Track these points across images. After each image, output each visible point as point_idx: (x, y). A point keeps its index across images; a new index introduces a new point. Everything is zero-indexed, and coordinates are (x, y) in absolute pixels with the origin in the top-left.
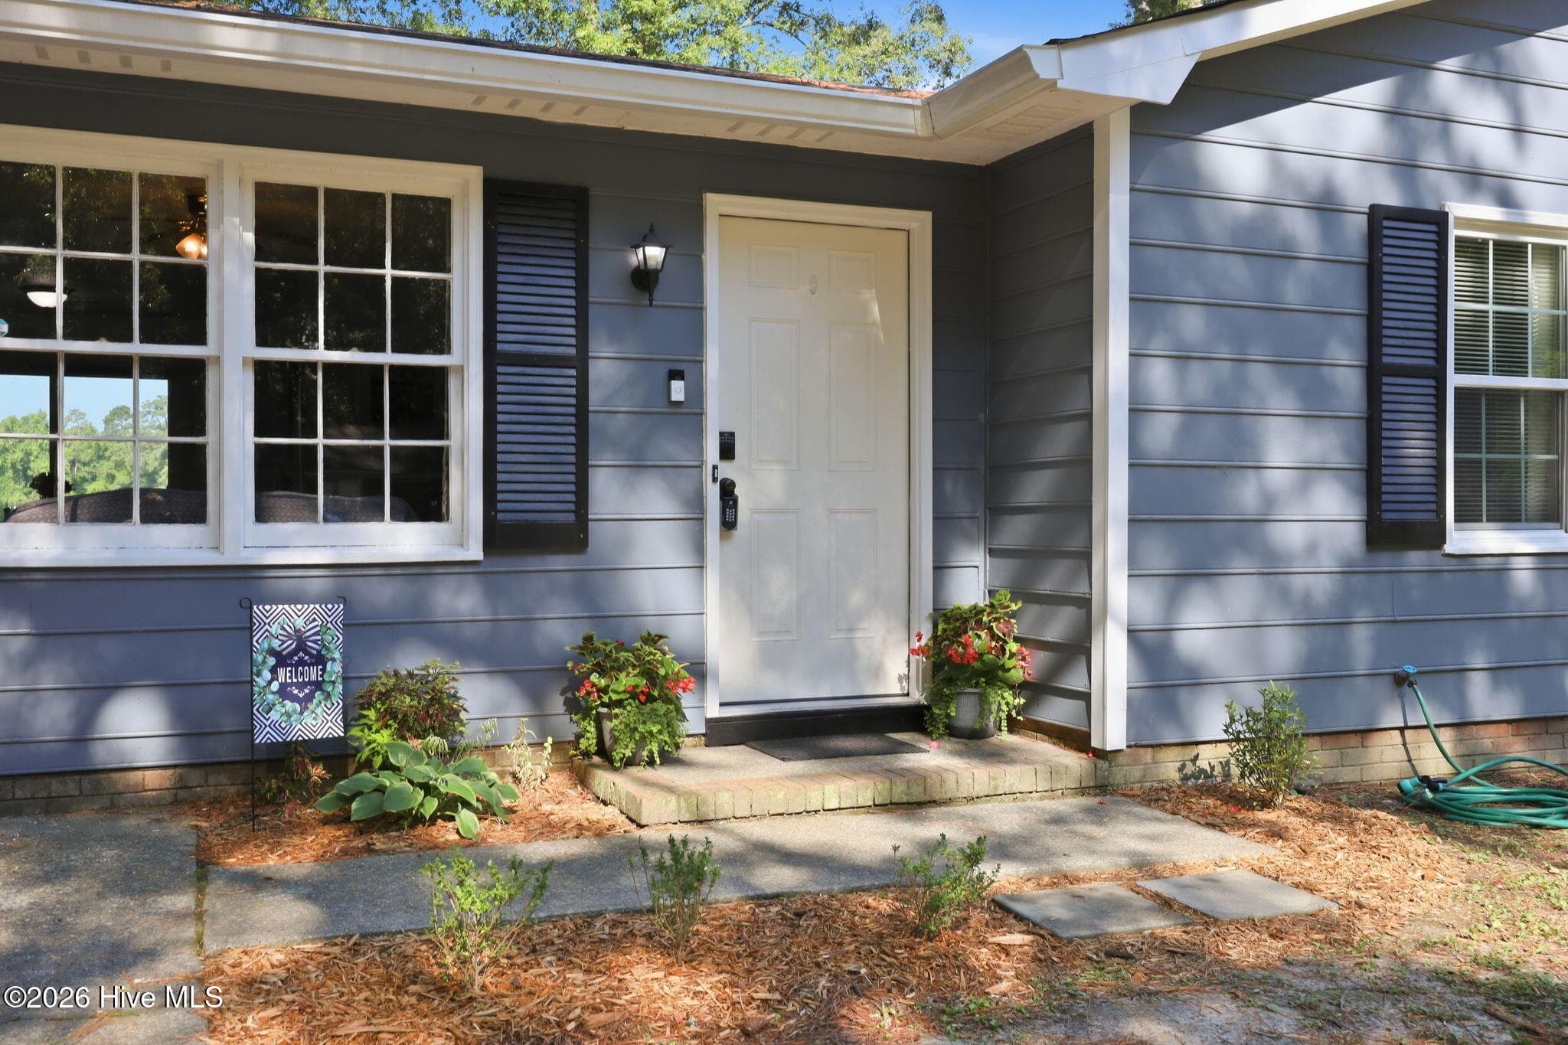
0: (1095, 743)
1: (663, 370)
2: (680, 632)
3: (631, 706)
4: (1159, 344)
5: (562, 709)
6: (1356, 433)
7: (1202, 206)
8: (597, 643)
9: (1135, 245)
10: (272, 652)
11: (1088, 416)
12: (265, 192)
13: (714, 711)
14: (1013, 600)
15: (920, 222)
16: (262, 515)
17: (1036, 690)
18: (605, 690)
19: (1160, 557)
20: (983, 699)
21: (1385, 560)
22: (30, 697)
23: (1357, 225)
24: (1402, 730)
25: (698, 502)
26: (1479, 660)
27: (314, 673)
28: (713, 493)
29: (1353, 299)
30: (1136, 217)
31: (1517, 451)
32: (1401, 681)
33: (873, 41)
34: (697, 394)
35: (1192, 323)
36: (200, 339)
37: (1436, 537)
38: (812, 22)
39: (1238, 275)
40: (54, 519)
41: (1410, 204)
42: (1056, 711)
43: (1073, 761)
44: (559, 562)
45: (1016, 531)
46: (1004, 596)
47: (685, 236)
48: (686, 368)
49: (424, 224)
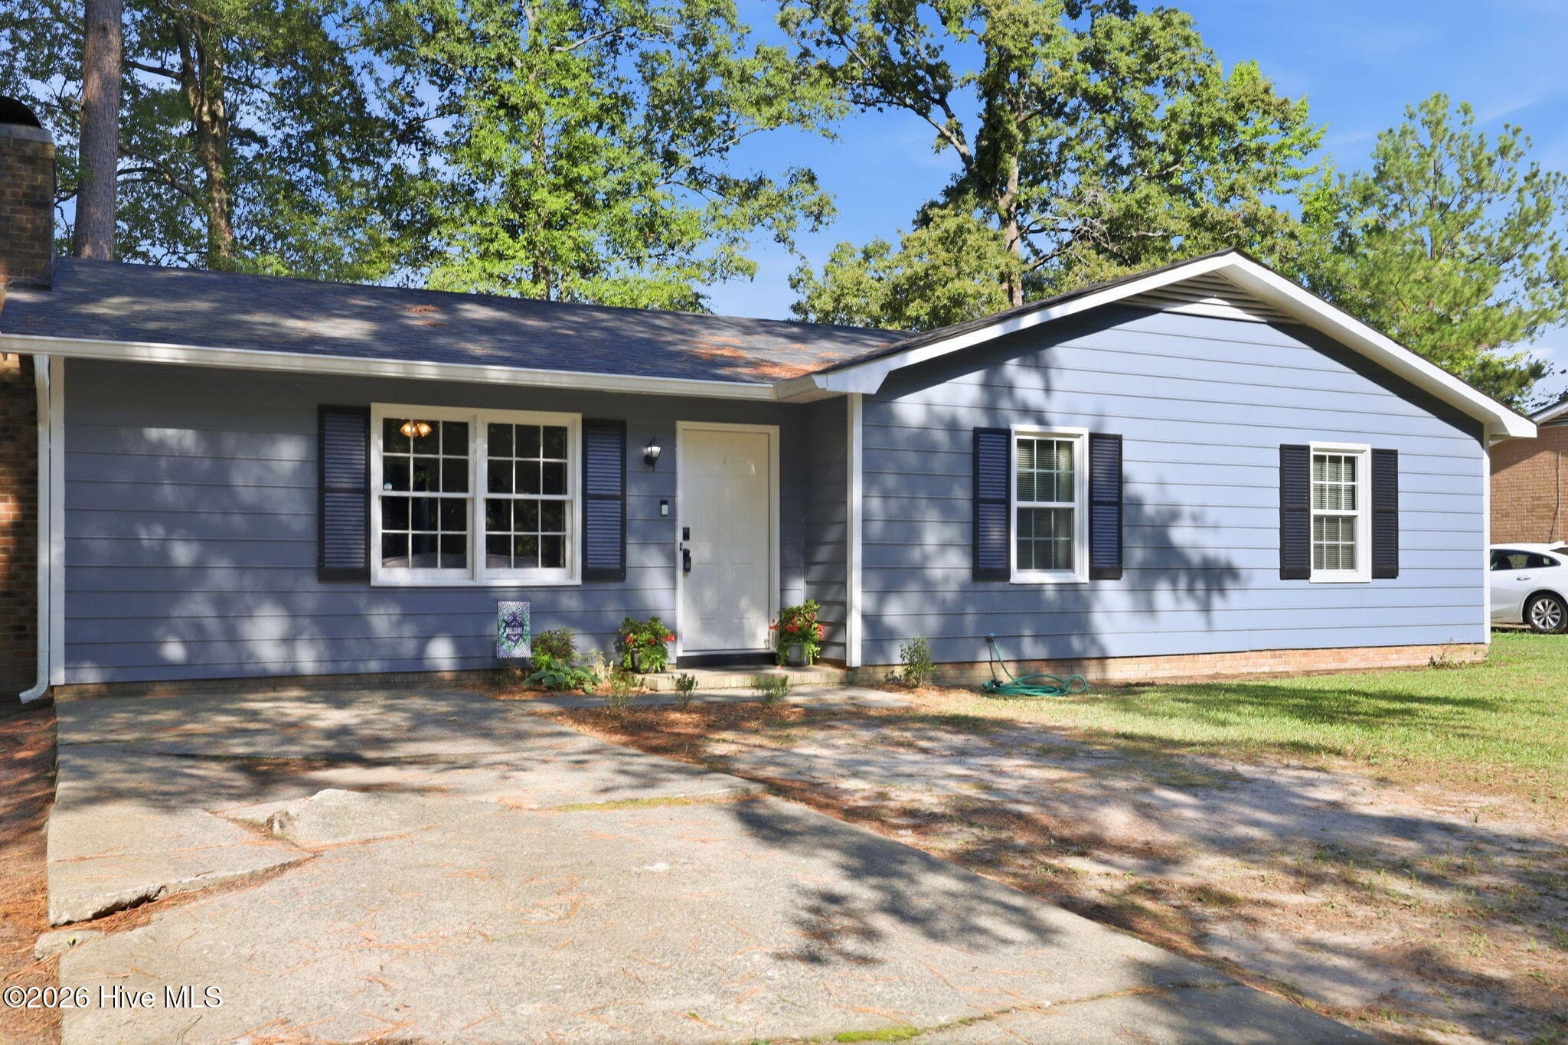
0: (848, 664)
1: (658, 501)
2: (665, 616)
3: (648, 647)
4: (875, 492)
5: (614, 651)
6: (968, 529)
7: (896, 430)
8: (632, 621)
9: (865, 449)
10: (504, 621)
11: (845, 522)
12: (491, 426)
13: (680, 653)
14: (816, 603)
15: (774, 431)
16: (488, 566)
17: (824, 644)
18: (636, 640)
19: (876, 583)
20: (802, 649)
21: (982, 586)
22: (399, 640)
23: (967, 437)
24: (991, 662)
25: (672, 558)
26: (1027, 632)
27: (519, 630)
28: (680, 556)
29: (967, 470)
30: (865, 436)
31: (1049, 535)
32: (989, 640)
33: (761, 198)
34: (673, 512)
35: (891, 481)
36: (465, 489)
37: (1006, 574)
38: (714, 181)
39: (911, 459)
40: (408, 567)
41: (994, 426)
42: (833, 653)
43: (838, 672)
44: (615, 586)
45: (816, 572)
46: (811, 602)
47: (668, 441)
48: (669, 499)
49: (556, 439)
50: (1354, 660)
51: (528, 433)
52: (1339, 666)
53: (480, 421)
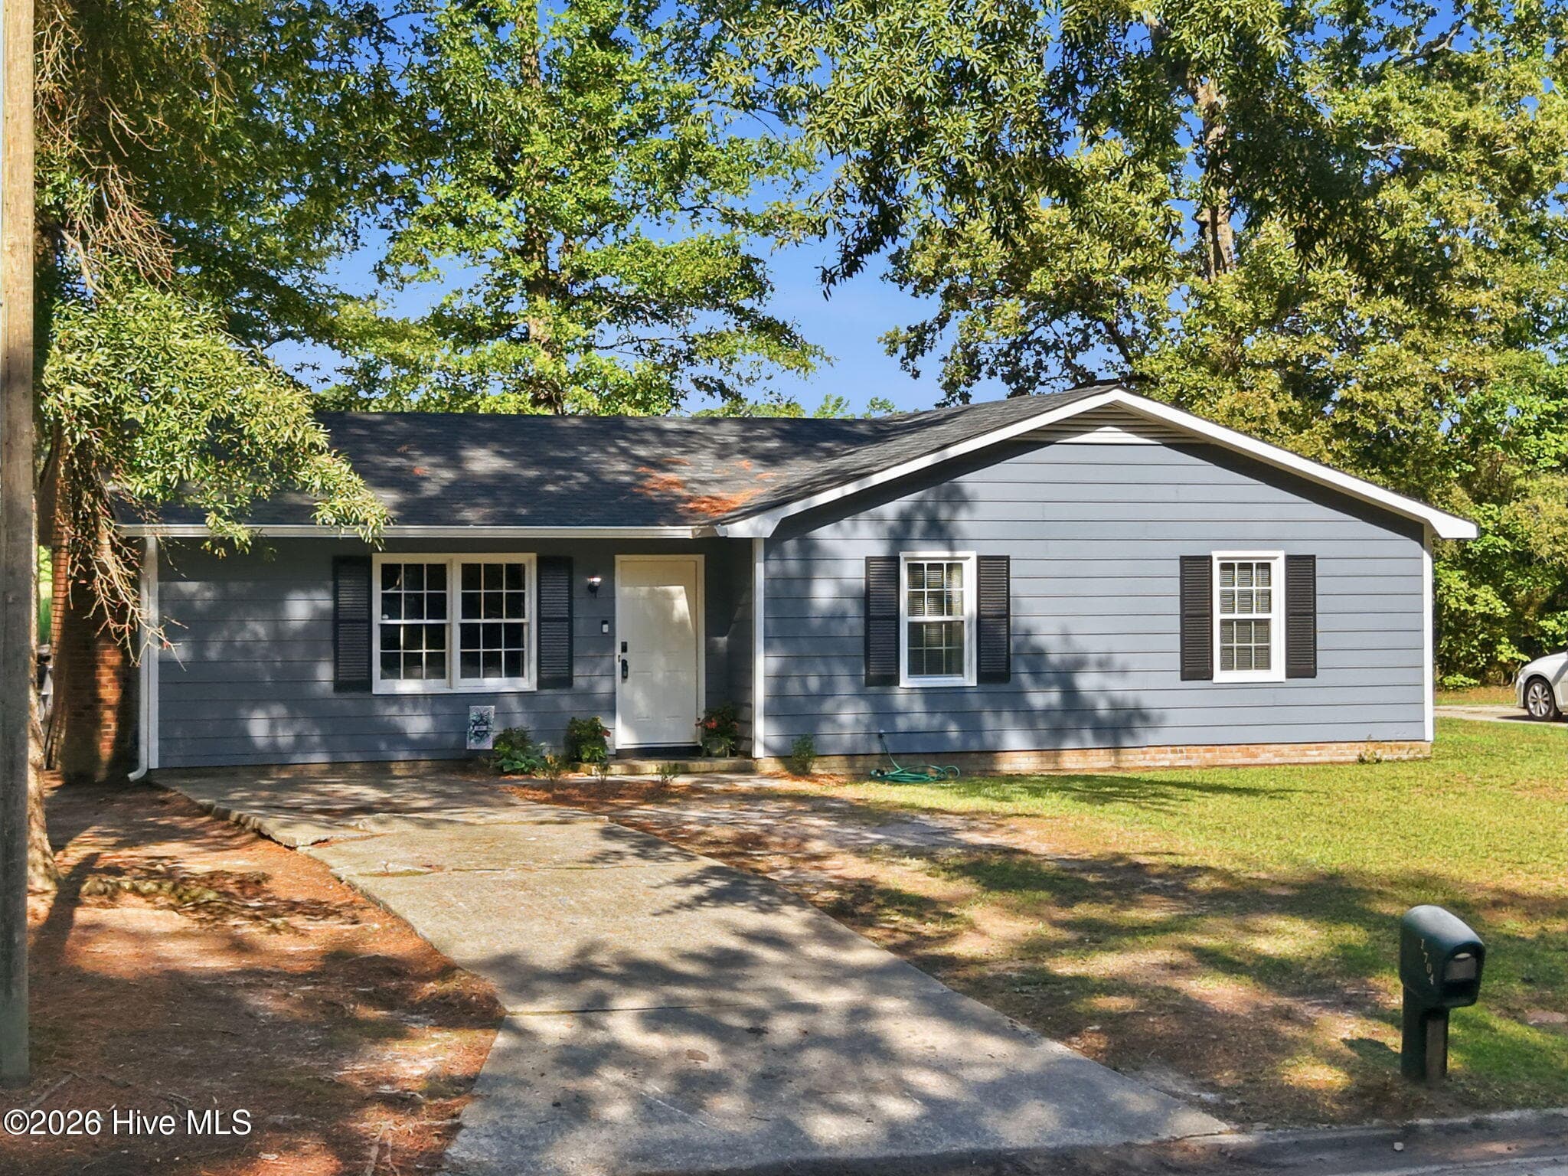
0: (753, 756)
1: (599, 621)
3: (588, 741)
6: (861, 642)
7: (795, 562)
8: (577, 720)
10: (473, 721)
12: (464, 566)
13: (618, 746)
15: (700, 558)
16: (462, 677)
21: (873, 690)
23: (860, 565)
24: (881, 755)
25: (613, 669)
27: (485, 728)
28: (619, 665)
29: (859, 592)
30: (767, 568)
31: (940, 645)
32: (880, 736)
34: (612, 629)
36: (444, 617)
37: (896, 680)
40: (400, 678)
41: (884, 555)
42: (745, 746)
44: (564, 691)
47: (609, 572)
48: (610, 620)
49: (516, 574)
50: (1266, 756)
51: (493, 570)
52: (1248, 761)
53: (455, 565)
